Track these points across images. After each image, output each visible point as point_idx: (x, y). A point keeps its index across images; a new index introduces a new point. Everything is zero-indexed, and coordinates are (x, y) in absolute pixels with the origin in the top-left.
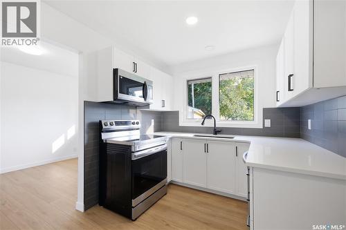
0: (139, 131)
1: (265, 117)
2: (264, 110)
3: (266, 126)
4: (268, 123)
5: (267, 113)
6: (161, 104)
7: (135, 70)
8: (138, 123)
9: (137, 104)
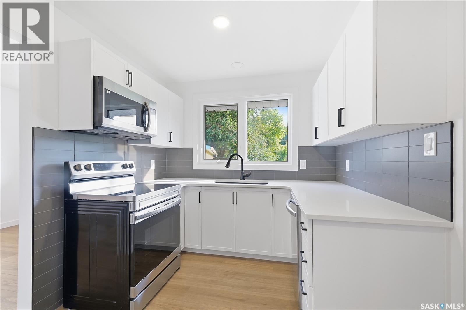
0: (132, 178)
1: (300, 158)
2: (300, 148)
3: (301, 168)
4: (303, 164)
5: (303, 152)
6: (167, 137)
7: (129, 83)
8: (131, 166)
9: (132, 137)
